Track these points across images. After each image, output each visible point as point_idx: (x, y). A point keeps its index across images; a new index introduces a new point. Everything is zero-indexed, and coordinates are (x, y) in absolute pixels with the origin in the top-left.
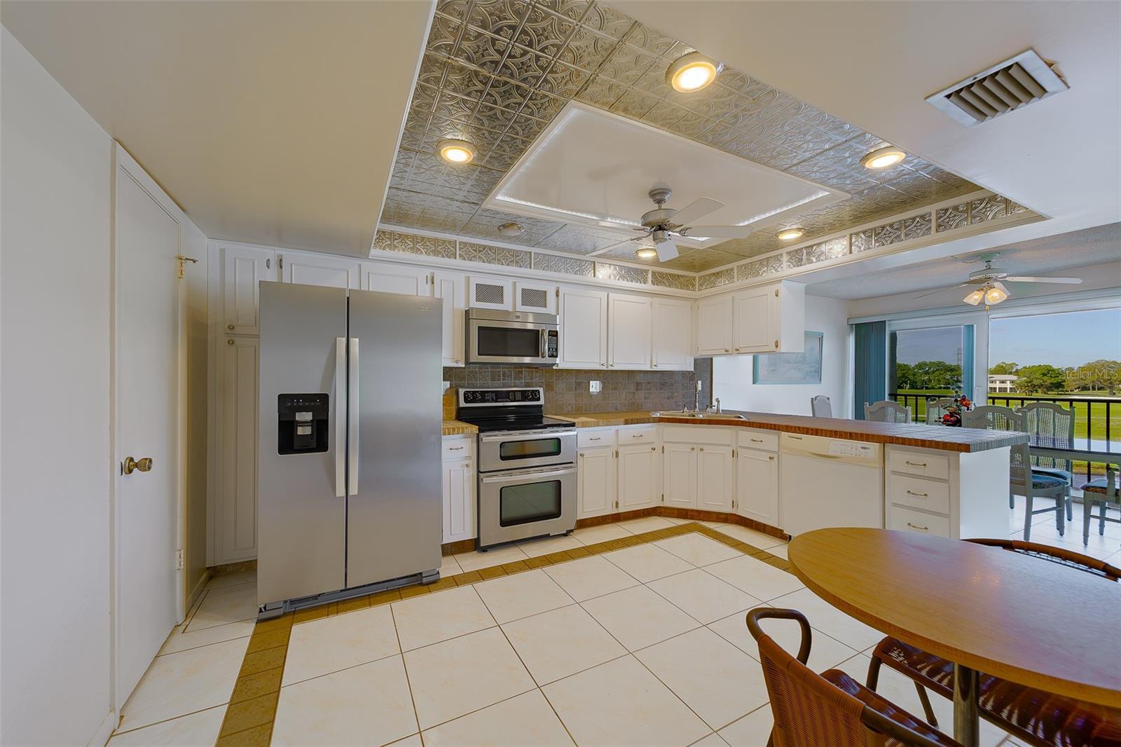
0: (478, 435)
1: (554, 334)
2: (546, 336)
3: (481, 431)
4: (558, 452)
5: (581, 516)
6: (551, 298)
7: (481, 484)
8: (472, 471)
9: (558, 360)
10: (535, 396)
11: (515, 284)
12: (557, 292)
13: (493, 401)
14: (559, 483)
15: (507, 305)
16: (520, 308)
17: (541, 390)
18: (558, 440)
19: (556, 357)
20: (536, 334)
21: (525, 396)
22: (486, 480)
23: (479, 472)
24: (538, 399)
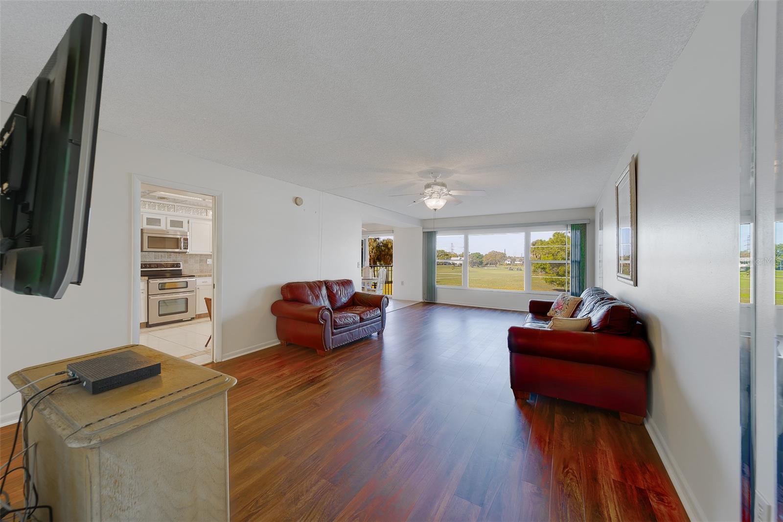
0: (148, 281)
1: (186, 240)
2: (182, 240)
3: (149, 279)
4: (187, 287)
5: (198, 313)
6: (185, 224)
7: (150, 300)
8: (145, 295)
9: (188, 251)
10: (178, 265)
11: (166, 218)
12: (188, 221)
13: (155, 268)
14: (187, 299)
15: (163, 227)
16: (169, 227)
17: (181, 263)
18: (187, 282)
19: (187, 249)
20: (177, 240)
21: (173, 266)
22: (151, 297)
23: (148, 295)
24: (180, 267)
